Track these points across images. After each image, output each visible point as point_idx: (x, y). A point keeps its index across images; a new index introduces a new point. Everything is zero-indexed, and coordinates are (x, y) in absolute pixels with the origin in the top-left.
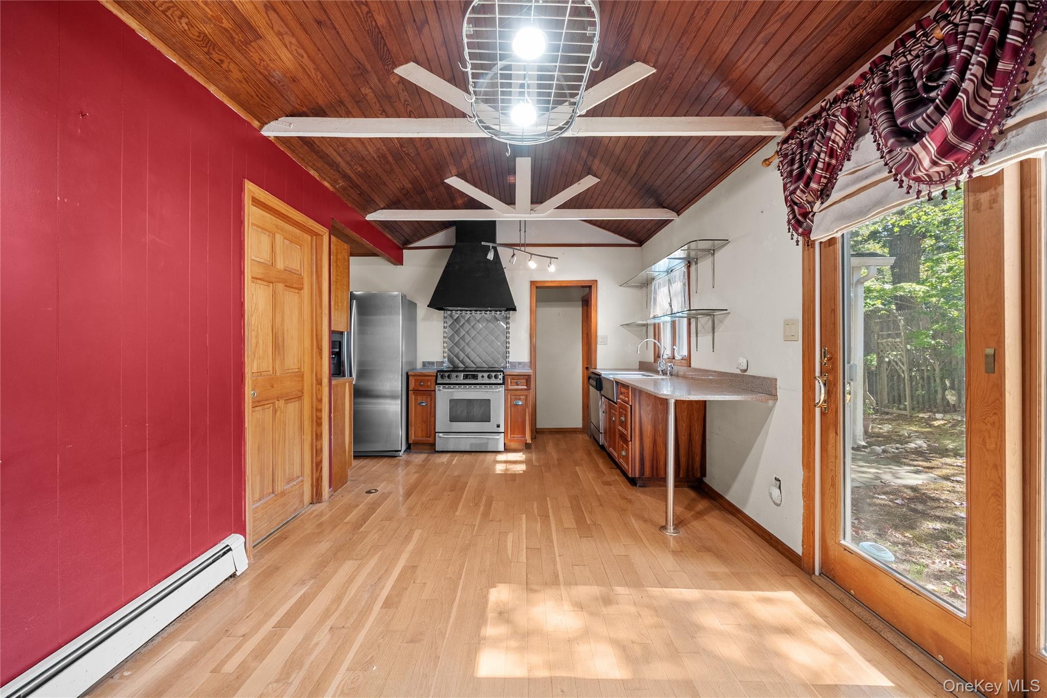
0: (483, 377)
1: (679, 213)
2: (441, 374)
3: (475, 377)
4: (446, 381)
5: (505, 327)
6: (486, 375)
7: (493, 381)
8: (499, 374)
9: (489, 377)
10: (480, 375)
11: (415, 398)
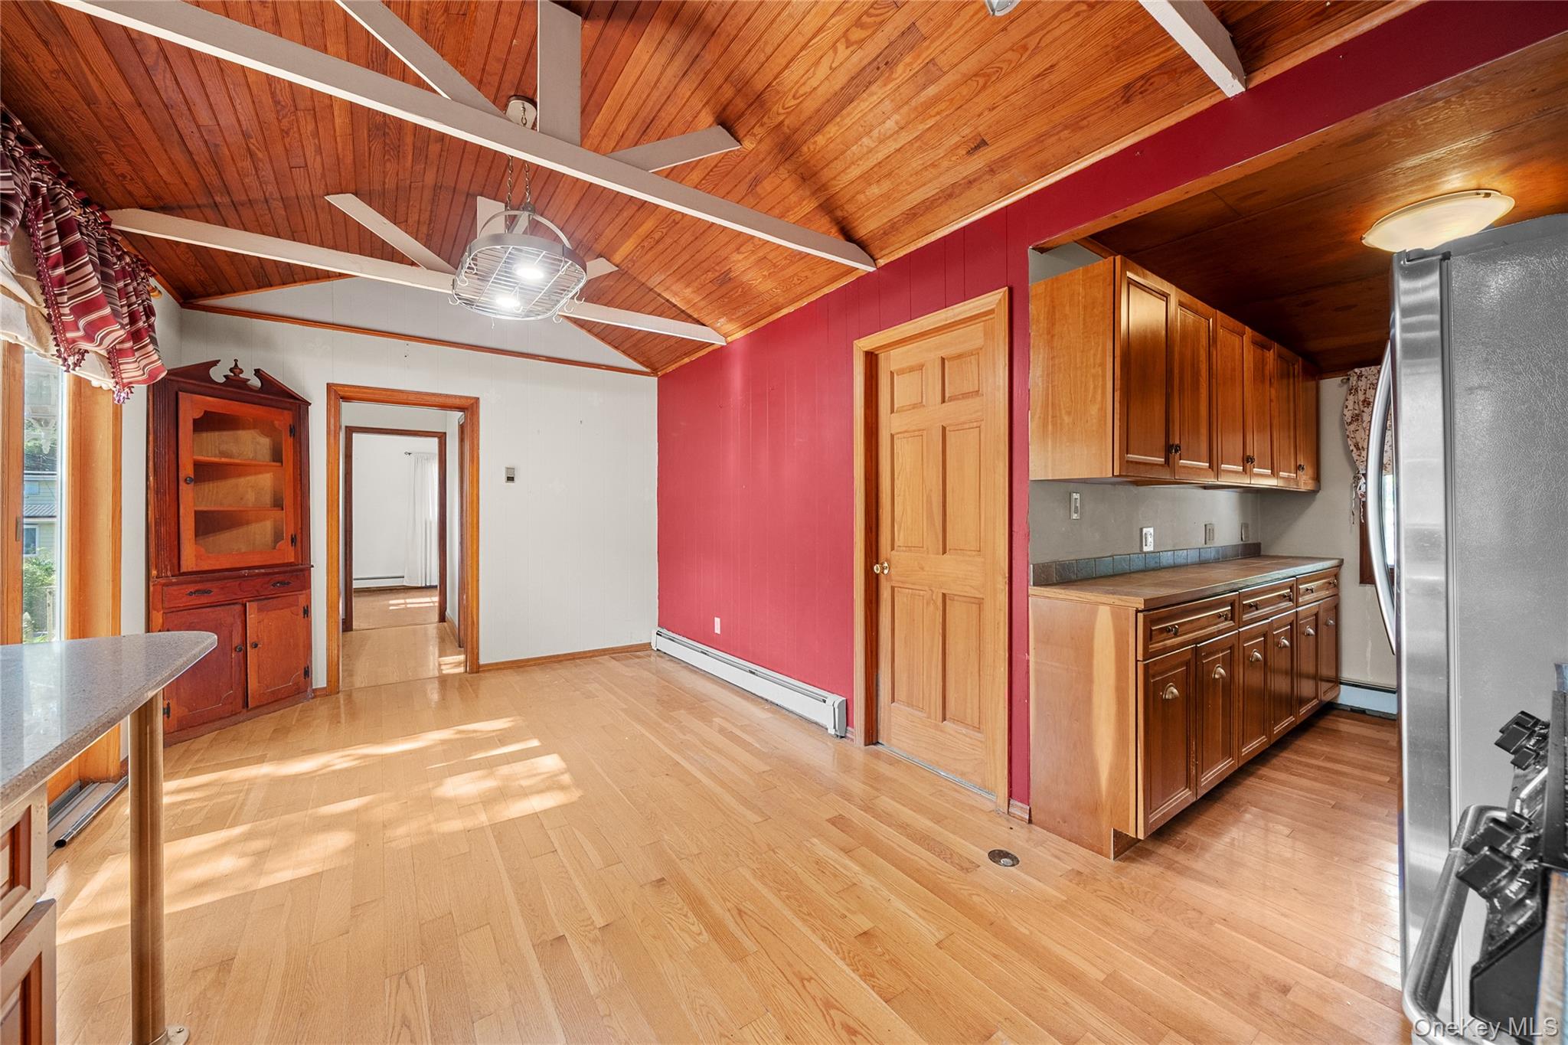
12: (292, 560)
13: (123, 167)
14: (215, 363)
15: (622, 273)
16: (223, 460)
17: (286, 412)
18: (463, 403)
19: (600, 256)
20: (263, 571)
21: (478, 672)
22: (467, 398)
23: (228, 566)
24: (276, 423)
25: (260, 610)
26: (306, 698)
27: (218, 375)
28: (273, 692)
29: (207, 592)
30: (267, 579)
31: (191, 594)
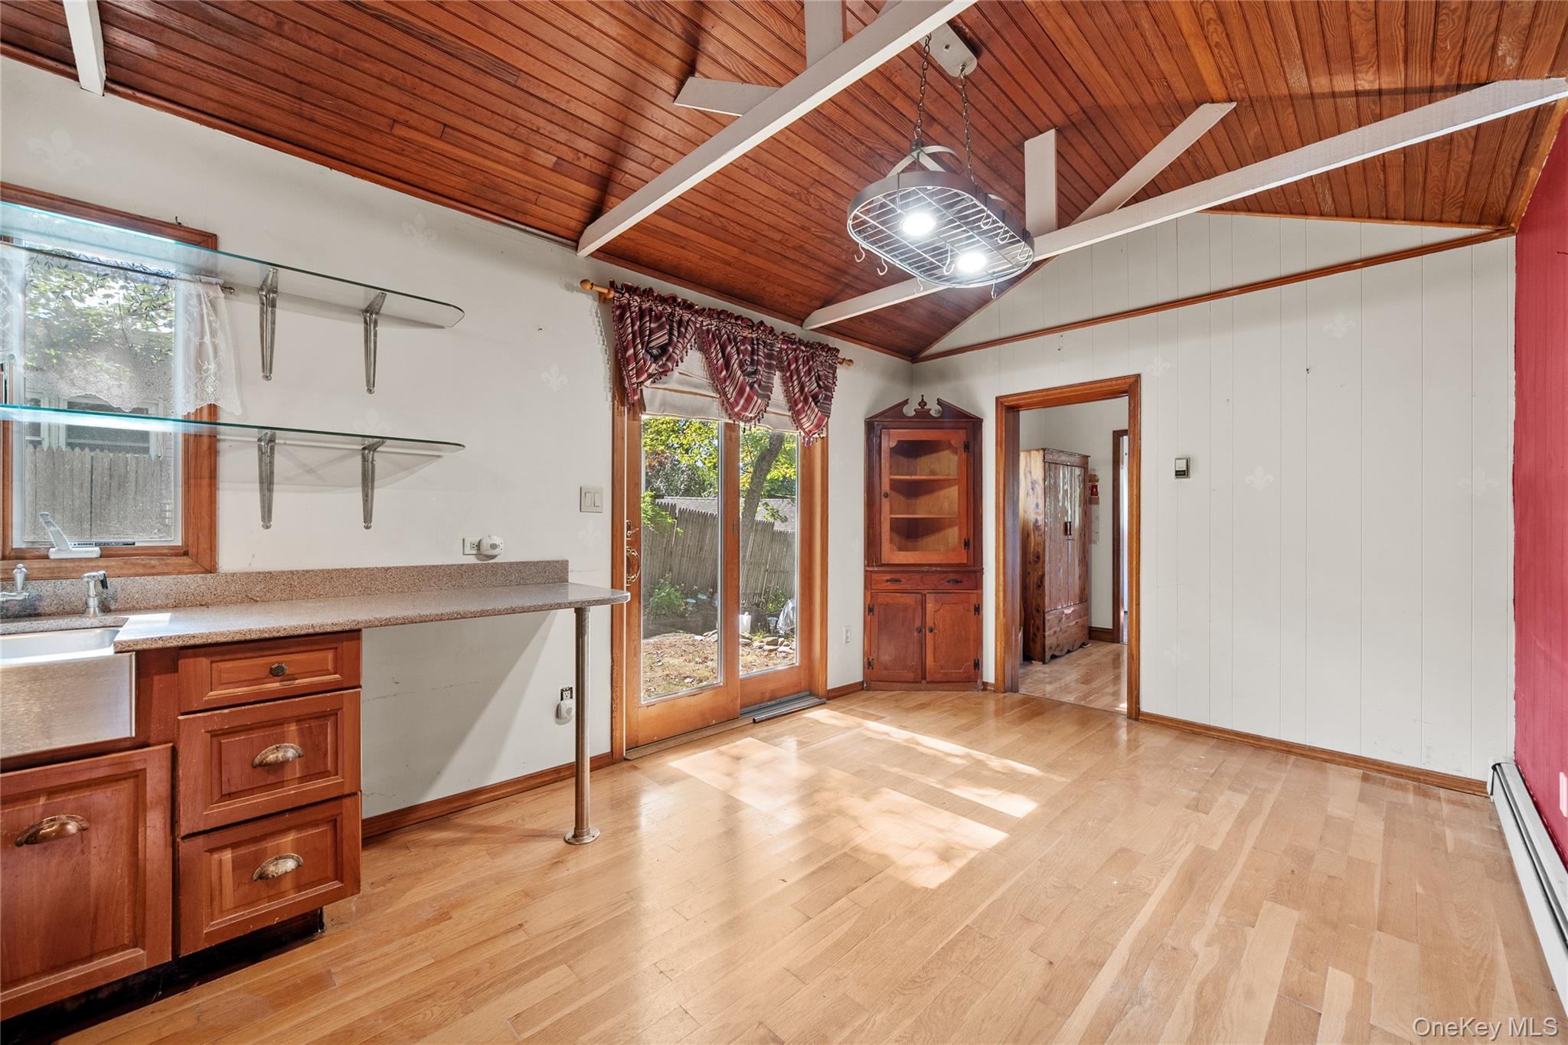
12: (965, 562)
13: (782, 291)
14: (906, 402)
15: (1248, 106)
16: (932, 477)
17: (961, 431)
18: (1125, 387)
19: (1198, 105)
20: (939, 569)
21: (1137, 719)
22: (1124, 378)
23: (913, 562)
24: (952, 442)
25: (936, 601)
26: (976, 688)
27: (910, 411)
28: (946, 674)
29: (897, 581)
30: (943, 576)
31: (887, 581)
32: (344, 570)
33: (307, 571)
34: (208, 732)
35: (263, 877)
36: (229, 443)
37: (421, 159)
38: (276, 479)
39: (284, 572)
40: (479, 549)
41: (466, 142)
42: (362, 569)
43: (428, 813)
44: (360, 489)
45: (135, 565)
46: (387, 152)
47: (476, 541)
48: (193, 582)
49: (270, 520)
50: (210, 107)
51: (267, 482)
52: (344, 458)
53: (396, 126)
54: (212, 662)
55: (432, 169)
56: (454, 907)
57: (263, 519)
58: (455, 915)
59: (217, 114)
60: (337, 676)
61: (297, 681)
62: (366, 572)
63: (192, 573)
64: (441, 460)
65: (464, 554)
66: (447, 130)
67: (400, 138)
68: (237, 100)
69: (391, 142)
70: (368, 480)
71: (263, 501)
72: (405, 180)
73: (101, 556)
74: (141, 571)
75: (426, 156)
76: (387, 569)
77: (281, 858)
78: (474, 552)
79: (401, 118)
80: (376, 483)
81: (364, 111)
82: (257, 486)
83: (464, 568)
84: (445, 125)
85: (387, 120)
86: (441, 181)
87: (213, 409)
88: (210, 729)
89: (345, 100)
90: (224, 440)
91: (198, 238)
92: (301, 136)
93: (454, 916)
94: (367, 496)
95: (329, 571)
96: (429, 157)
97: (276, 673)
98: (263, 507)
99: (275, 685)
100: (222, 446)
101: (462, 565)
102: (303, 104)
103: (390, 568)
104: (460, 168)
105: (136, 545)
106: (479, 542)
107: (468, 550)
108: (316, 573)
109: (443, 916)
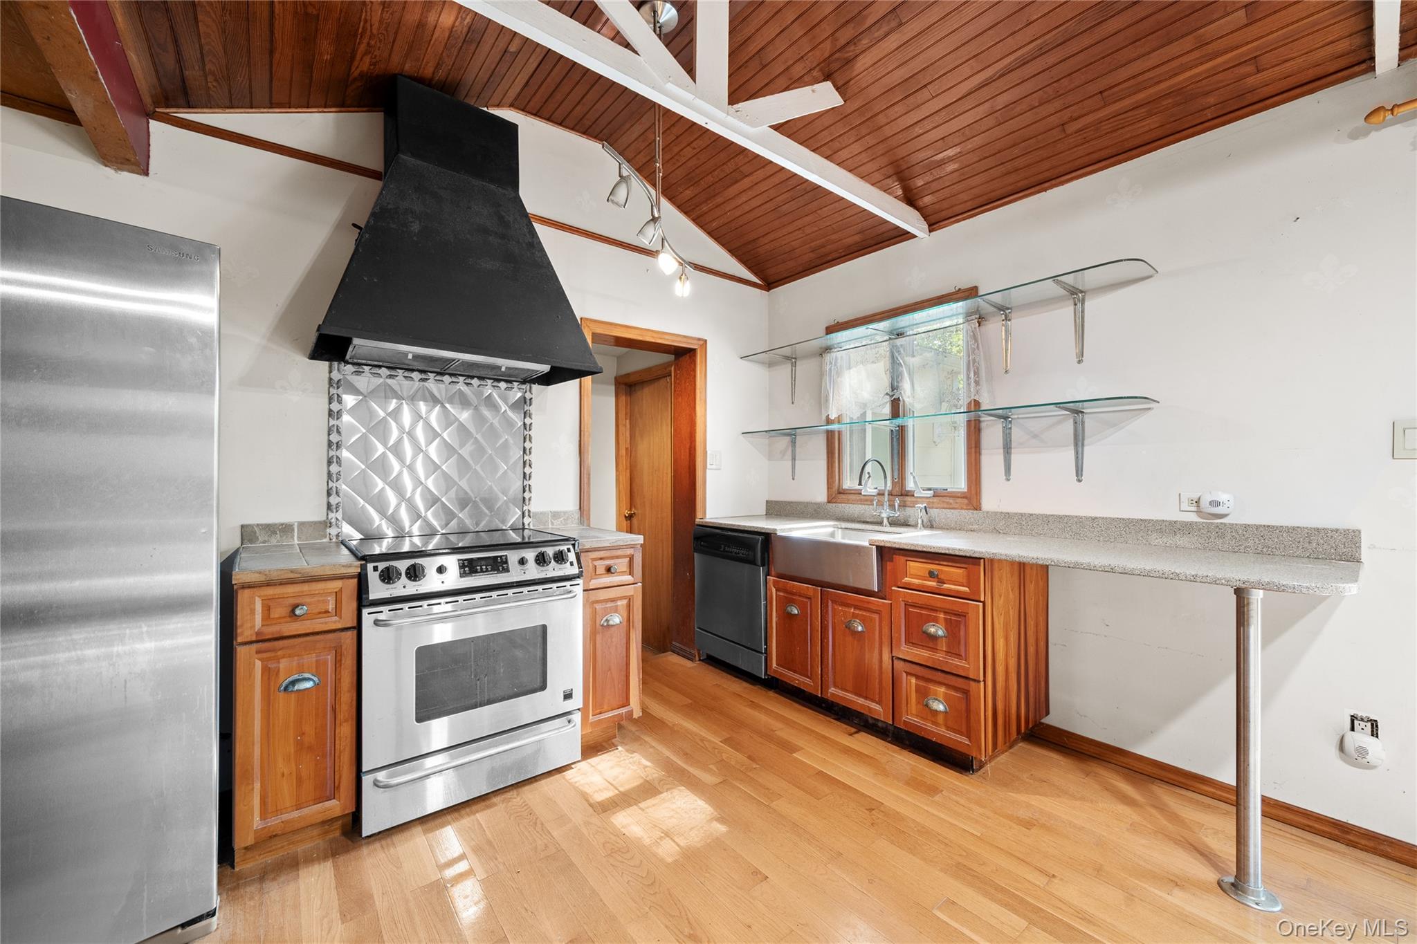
0: (522, 562)
1: (933, 224)
2: (382, 566)
3: (499, 565)
4: (403, 587)
5: (520, 424)
6: (530, 555)
7: (553, 570)
8: (564, 548)
9: (541, 560)
10: (513, 556)
11: (266, 670)
32: (1058, 516)
33: (1032, 515)
34: (904, 601)
35: (927, 705)
36: (988, 423)
37: (1104, 132)
38: (1013, 445)
39: (1017, 514)
40: (1198, 506)
41: (1129, 88)
42: (1072, 517)
43: (1137, 765)
44: (1072, 447)
45: (943, 502)
46: (1075, 149)
47: (1195, 497)
48: (967, 515)
49: (1010, 475)
50: (969, 205)
51: (1007, 448)
52: (1059, 422)
53: (1066, 127)
54: (907, 560)
55: (1120, 132)
56: (1043, 826)
57: (1006, 475)
58: (1034, 831)
59: (974, 207)
60: (967, 589)
61: (945, 585)
62: (1075, 519)
63: (967, 509)
64: (1151, 412)
65: (1180, 511)
66: (1105, 94)
67: (1076, 133)
68: (975, 191)
69: (1071, 141)
70: (1079, 441)
71: (1005, 461)
72: (1104, 157)
73: (934, 496)
74: (945, 506)
75: (1104, 128)
76: (1094, 519)
77: (937, 700)
78: (1194, 509)
79: (1065, 118)
80: (1086, 442)
81: (1040, 137)
82: (1002, 451)
83: (1178, 526)
84: (1101, 92)
85: (1057, 129)
86: (1134, 134)
87: (977, 403)
88: (906, 600)
89: (1023, 142)
90: (984, 421)
91: (967, 294)
92: (1019, 184)
93: (1032, 830)
94: (1077, 454)
95: (1046, 516)
96: (1110, 126)
97: (931, 575)
98: (1005, 465)
99: (933, 584)
100: (983, 425)
101: (1175, 522)
102: (1005, 165)
103: (1096, 518)
104: (1144, 110)
105: (949, 490)
106: (1199, 498)
107: (1185, 506)
108: (1038, 516)
109: (1028, 824)
